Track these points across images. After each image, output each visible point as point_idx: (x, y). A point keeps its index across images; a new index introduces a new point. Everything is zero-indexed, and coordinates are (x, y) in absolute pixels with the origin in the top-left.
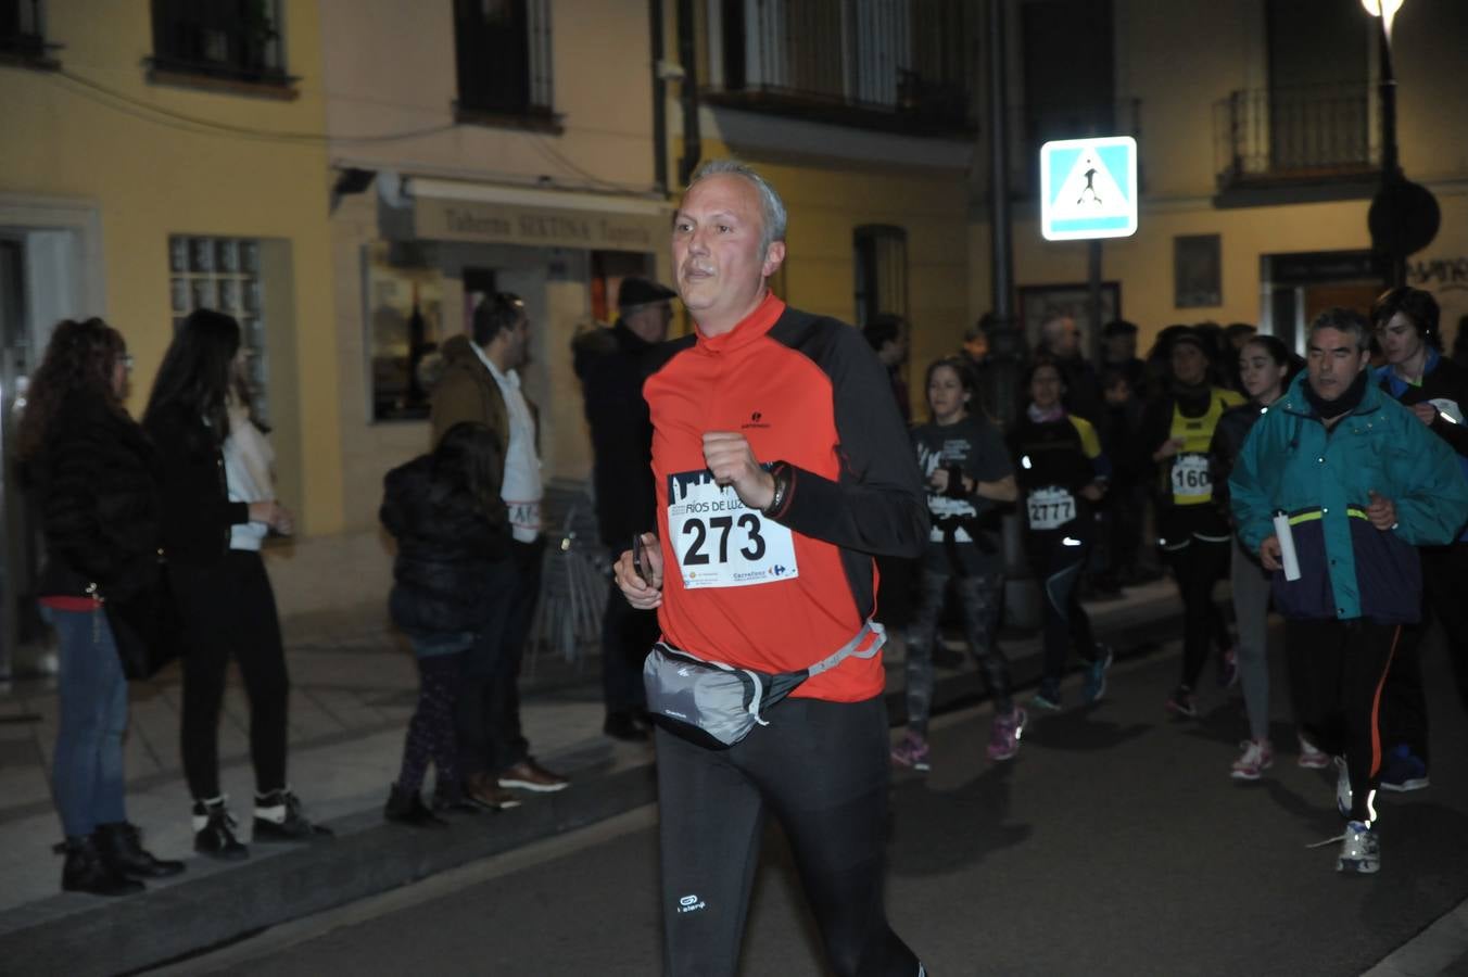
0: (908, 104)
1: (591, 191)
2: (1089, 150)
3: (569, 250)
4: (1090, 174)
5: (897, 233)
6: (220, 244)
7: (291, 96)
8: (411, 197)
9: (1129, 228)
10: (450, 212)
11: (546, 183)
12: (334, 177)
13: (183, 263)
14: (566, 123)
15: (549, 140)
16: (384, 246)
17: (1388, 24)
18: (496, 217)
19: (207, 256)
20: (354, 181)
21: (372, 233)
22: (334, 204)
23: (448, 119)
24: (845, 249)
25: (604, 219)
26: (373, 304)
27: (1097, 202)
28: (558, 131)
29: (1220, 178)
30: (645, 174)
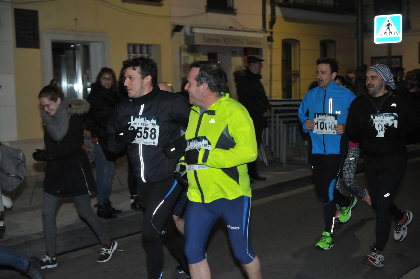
0: (337, 4)
1: (244, 31)
2: (388, 18)
3: (238, 48)
4: (388, 25)
5: (333, 42)
6: (141, 46)
7: (161, 5)
8: (193, 33)
9: (399, 40)
10: (204, 37)
11: (231, 29)
12: (173, 27)
13: (131, 51)
14: (237, 11)
15: (232, 16)
16: (186, 46)
18: (217, 38)
19: (138, 49)
20: (178, 28)
21: (183, 43)
22: (172, 35)
23: (204, 11)
24: (318, 46)
25: (247, 39)
26: (183, 63)
27: (390, 33)
28: (235, 14)
30: (260, 26)
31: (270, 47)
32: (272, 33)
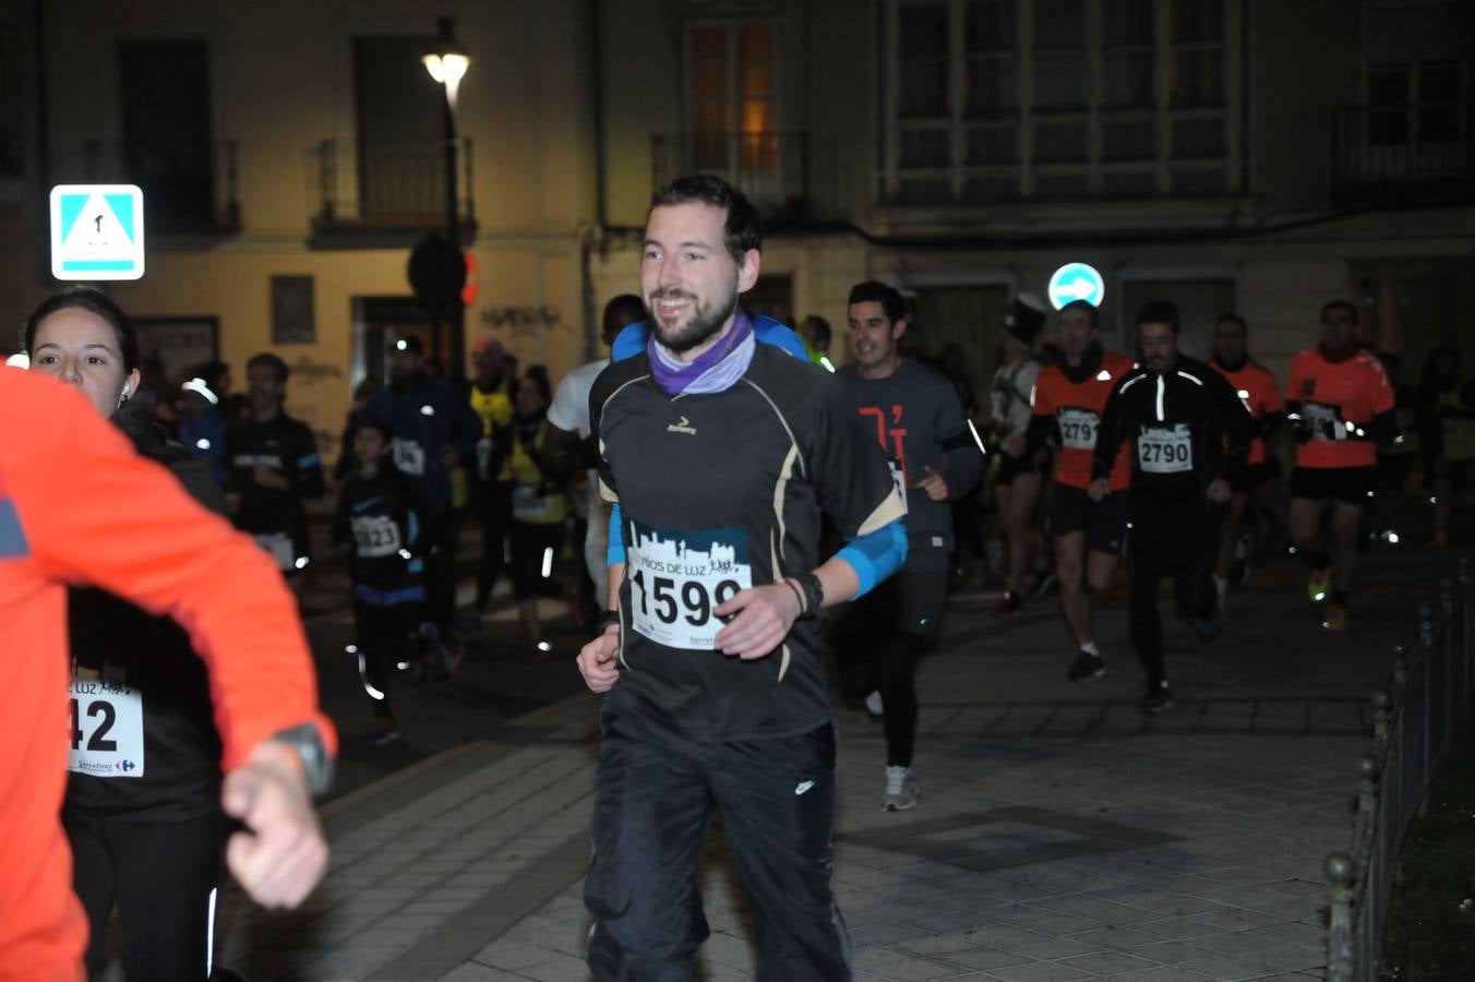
2: (98, 197)
4: (98, 220)
9: (136, 272)
17: (452, 89)
27: (105, 244)
29: (314, 223)
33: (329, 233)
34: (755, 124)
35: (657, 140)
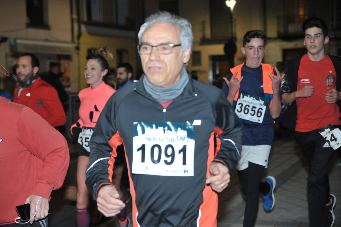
0: (128, 24)
1: (57, 42)
3: (52, 54)
5: (126, 51)
8: (16, 43)
10: (25, 47)
11: (47, 40)
15: (48, 31)
16: (11, 53)
17: (232, 9)
18: (35, 48)
20: (4, 40)
21: (8, 50)
23: (24, 26)
25: (60, 48)
28: (50, 29)
29: (201, 39)
30: (69, 38)
31: (78, 54)
32: (79, 44)
33: (204, 41)
34: (301, 13)
35: (278, 18)
